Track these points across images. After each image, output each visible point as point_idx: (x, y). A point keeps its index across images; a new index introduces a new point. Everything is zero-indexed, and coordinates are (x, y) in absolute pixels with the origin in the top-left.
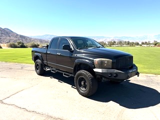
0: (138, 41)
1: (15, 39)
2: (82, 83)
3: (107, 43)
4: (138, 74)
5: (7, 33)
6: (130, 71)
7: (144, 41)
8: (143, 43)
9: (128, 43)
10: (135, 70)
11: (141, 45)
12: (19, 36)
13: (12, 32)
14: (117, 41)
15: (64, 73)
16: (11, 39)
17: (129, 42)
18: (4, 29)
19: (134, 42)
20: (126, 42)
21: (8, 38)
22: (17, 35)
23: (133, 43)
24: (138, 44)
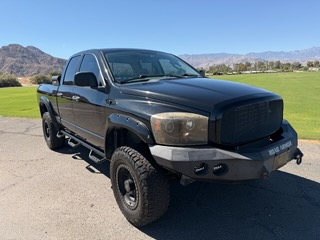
0: (299, 60)
1: (49, 67)
2: (127, 187)
3: (232, 67)
4: (297, 155)
5: (32, 55)
6: (271, 152)
7: (313, 60)
8: (310, 65)
9: (278, 66)
10: (289, 144)
11: (306, 69)
12: (55, 61)
13: (43, 53)
14: (253, 62)
15: (92, 149)
16: (40, 68)
17: (279, 63)
18: (26, 49)
19: (291, 63)
20: (272, 64)
21: (36, 65)
22: (52, 58)
23: (289, 64)
24: (299, 66)
